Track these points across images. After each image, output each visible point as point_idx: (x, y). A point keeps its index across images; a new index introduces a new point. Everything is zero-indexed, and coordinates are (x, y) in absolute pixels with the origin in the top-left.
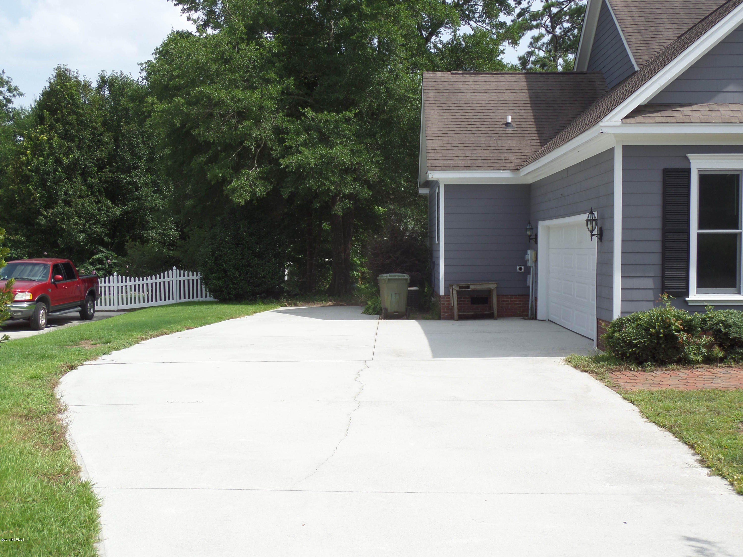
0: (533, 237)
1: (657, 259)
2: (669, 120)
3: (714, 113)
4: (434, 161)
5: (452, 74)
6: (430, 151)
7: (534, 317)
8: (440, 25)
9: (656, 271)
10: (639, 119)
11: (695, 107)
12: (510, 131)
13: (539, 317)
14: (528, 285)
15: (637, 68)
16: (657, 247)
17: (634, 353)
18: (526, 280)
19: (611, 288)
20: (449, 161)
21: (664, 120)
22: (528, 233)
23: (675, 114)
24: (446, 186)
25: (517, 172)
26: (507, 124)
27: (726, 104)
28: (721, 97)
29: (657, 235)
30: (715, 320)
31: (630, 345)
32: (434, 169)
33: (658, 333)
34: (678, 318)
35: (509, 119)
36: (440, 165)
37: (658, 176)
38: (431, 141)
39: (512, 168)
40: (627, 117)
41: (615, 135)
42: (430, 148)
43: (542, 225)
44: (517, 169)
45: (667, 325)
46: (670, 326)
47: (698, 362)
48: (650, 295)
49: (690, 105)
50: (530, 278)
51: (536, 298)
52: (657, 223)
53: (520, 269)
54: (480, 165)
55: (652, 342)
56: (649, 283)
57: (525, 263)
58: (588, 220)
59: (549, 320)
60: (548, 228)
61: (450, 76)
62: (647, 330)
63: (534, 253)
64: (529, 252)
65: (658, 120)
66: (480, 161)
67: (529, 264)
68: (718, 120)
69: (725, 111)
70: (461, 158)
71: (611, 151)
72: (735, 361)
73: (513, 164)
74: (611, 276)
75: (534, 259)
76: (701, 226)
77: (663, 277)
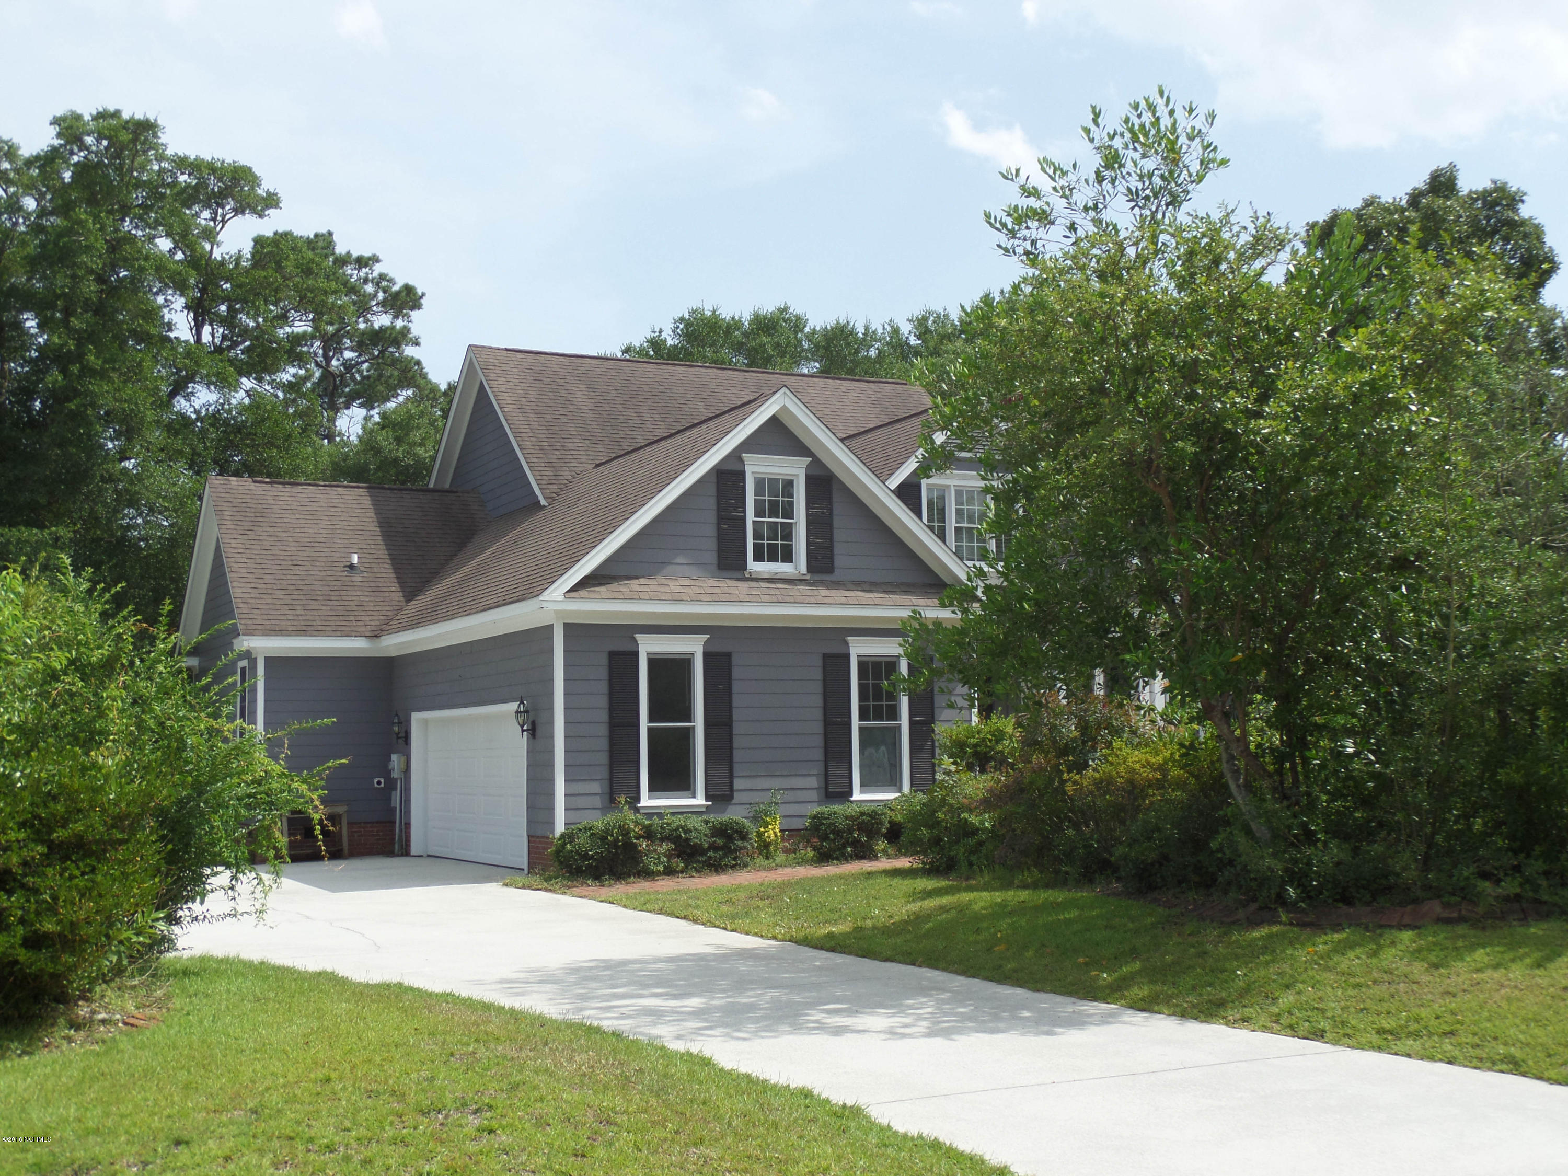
0: (402, 735)
1: (603, 758)
2: (616, 595)
3: (662, 589)
4: (250, 622)
5: (254, 482)
6: (241, 606)
7: (405, 852)
8: (191, 378)
9: (604, 773)
10: (583, 593)
11: (642, 581)
12: (357, 578)
13: (413, 852)
14: (393, 805)
15: (543, 502)
16: (604, 744)
17: (590, 866)
18: (389, 799)
19: (551, 795)
20: (274, 622)
21: (610, 595)
22: (396, 729)
23: (622, 588)
24: (267, 659)
25: (377, 640)
26: (352, 567)
27: (675, 577)
28: (670, 568)
29: (603, 730)
30: (674, 826)
31: (585, 856)
32: (250, 633)
33: (616, 840)
34: (637, 823)
35: (355, 559)
36: (260, 627)
37: (604, 660)
38: (240, 590)
39: (368, 634)
40: (569, 591)
41: (556, 612)
42: (239, 600)
43: (416, 717)
44: (376, 636)
45: (624, 831)
46: (628, 833)
47: (659, 873)
48: (597, 801)
49: (637, 578)
50: (396, 796)
51: (408, 825)
52: (604, 716)
53: (379, 783)
54: (320, 628)
55: (610, 852)
56: (596, 787)
57: (387, 773)
58: (517, 712)
59: (429, 856)
60: (426, 722)
61: (252, 486)
62: (604, 839)
63: (403, 759)
64: (394, 757)
65: (604, 595)
66: (319, 623)
67: (395, 775)
68: (668, 597)
69: (675, 586)
70: (290, 617)
71: (551, 627)
72: (697, 871)
73: (369, 628)
74: (551, 781)
75: (403, 766)
76: (651, 720)
77: (611, 780)
